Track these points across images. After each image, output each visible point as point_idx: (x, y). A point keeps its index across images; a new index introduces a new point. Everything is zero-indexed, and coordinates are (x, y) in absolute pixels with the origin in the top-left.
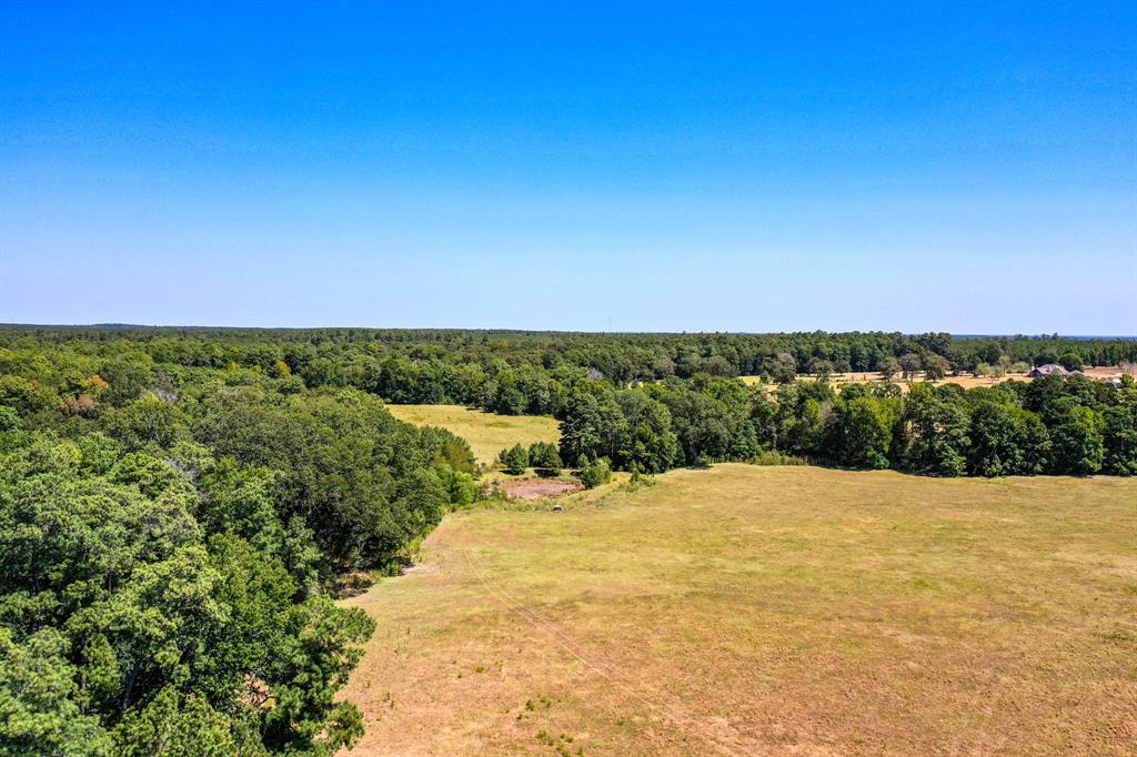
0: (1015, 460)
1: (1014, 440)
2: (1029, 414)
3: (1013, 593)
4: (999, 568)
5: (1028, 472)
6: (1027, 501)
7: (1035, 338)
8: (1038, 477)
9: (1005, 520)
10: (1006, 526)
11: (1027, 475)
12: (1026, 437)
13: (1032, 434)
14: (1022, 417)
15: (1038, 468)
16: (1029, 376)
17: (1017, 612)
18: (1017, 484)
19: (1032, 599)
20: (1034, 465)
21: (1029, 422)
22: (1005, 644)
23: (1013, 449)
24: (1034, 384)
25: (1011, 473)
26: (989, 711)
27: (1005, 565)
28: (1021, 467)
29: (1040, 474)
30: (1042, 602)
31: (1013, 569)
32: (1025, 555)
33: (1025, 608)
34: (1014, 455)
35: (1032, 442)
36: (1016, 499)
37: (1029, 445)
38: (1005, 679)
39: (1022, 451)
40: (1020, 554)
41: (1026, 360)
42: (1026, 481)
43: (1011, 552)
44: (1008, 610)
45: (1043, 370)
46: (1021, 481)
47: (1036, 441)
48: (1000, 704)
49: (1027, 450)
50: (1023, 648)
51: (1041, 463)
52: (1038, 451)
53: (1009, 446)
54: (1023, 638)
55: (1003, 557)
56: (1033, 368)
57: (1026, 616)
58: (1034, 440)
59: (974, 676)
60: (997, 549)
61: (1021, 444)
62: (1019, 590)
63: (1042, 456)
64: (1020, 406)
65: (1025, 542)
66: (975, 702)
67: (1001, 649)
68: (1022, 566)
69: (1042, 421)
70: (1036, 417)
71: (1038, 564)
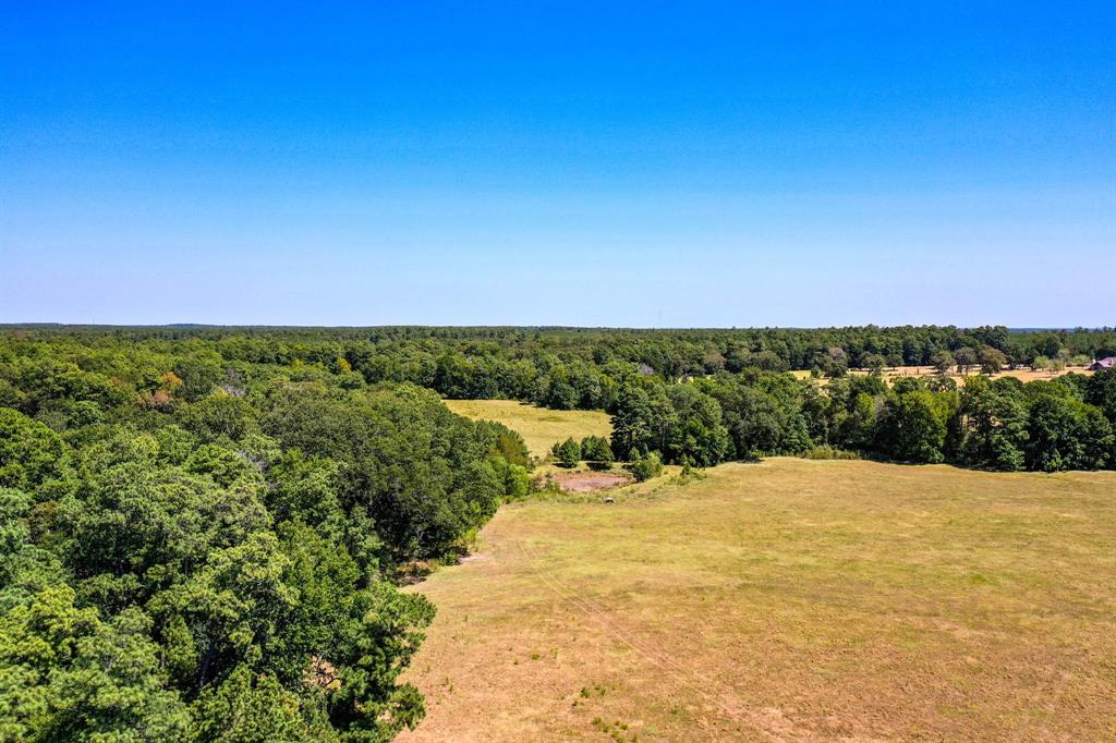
0: (1076, 455)
1: (1074, 434)
2: (1090, 408)
3: (1075, 589)
4: (1061, 564)
5: (1091, 467)
6: (1089, 497)
7: (1096, 330)
8: (1101, 472)
9: (1065, 515)
10: (1068, 521)
11: (1089, 470)
12: (1087, 430)
13: (1094, 427)
14: (1083, 411)
15: (1101, 462)
16: (1090, 369)
17: (1079, 608)
18: (1078, 479)
19: (1096, 596)
20: (1097, 459)
21: (1090, 416)
22: (1068, 641)
23: (1074, 443)
24: (1096, 377)
25: (1072, 468)
26: (1051, 708)
27: (1067, 562)
28: (1081, 461)
29: (1102, 468)
30: (1106, 599)
31: (1075, 564)
32: (1088, 551)
33: (1089, 605)
34: (1075, 449)
35: (1094, 436)
36: (1076, 494)
37: (1091, 439)
38: (1067, 676)
39: (1084, 446)
40: (1082, 550)
41: (1087, 354)
42: (1087, 475)
43: (1072, 548)
44: (1070, 606)
45: (1105, 363)
46: (1083, 476)
47: (1099, 435)
48: (1062, 701)
49: (1089, 444)
50: (1087, 645)
51: (1103, 458)
52: (1100, 445)
53: (1070, 440)
54: (1087, 635)
55: (1064, 553)
56: (1094, 362)
57: (1088, 613)
58: (1098, 434)
59: (1035, 672)
60: (1058, 544)
61: (1082, 438)
62: (1082, 586)
63: (1105, 450)
64: (1081, 399)
65: (1087, 538)
66: (1036, 698)
67: (1063, 646)
68: (1085, 562)
69: (1105, 414)
70: (1098, 411)
71: (1101, 560)
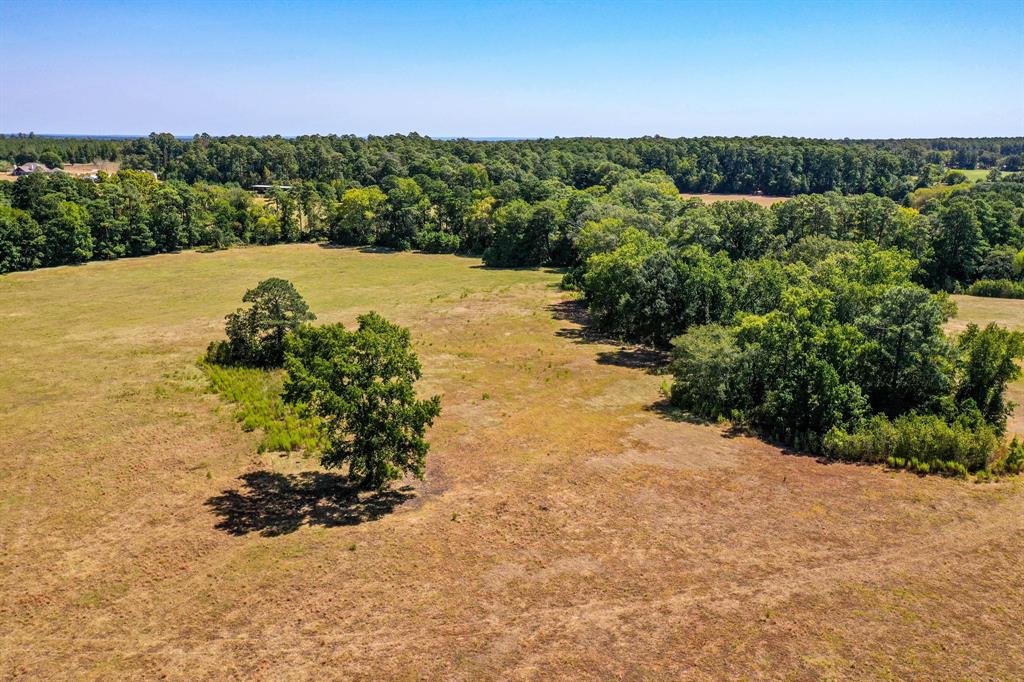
0: (13, 257)
1: (8, 238)
2: (19, 212)
3: (33, 380)
4: (16, 360)
5: (28, 266)
6: (32, 294)
7: (12, 136)
8: (38, 270)
9: (13, 315)
10: (16, 320)
11: (27, 270)
12: (19, 233)
13: (25, 231)
14: (13, 215)
15: (37, 261)
16: (13, 175)
18: (19, 280)
20: (33, 259)
23: (10, 247)
24: (19, 182)
25: (12, 270)
28: (20, 263)
29: (40, 267)
30: (61, 382)
33: (45, 391)
34: (12, 252)
35: (26, 238)
36: (20, 294)
37: (25, 242)
39: (19, 248)
40: (33, 344)
41: (7, 159)
42: (25, 275)
43: (24, 344)
44: (30, 396)
45: (25, 168)
46: (22, 277)
47: (30, 237)
49: (23, 246)
51: (39, 258)
52: (34, 246)
53: (5, 245)
56: (16, 167)
61: (16, 241)
63: (39, 250)
67: (30, 433)
